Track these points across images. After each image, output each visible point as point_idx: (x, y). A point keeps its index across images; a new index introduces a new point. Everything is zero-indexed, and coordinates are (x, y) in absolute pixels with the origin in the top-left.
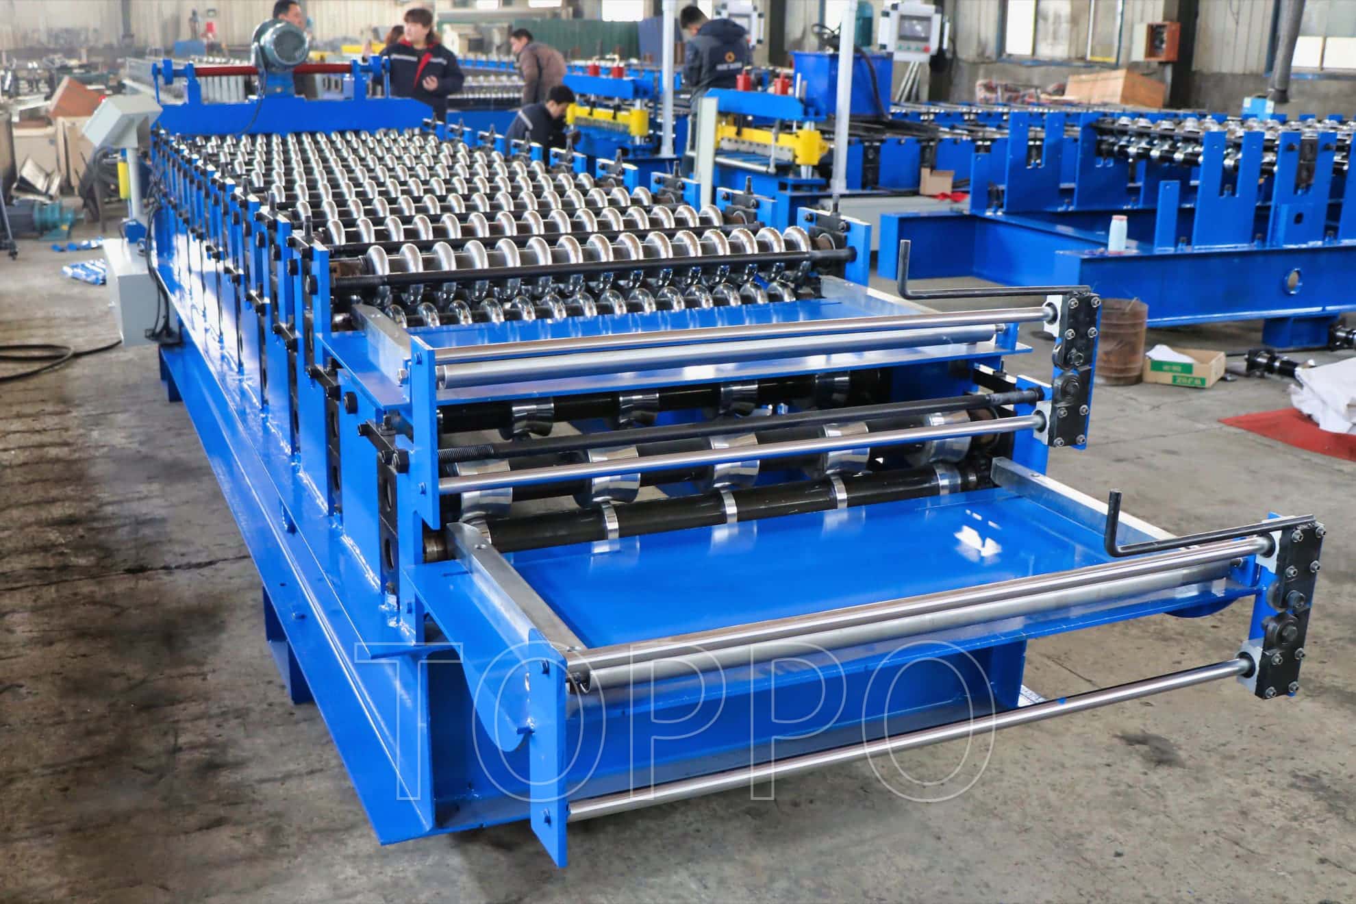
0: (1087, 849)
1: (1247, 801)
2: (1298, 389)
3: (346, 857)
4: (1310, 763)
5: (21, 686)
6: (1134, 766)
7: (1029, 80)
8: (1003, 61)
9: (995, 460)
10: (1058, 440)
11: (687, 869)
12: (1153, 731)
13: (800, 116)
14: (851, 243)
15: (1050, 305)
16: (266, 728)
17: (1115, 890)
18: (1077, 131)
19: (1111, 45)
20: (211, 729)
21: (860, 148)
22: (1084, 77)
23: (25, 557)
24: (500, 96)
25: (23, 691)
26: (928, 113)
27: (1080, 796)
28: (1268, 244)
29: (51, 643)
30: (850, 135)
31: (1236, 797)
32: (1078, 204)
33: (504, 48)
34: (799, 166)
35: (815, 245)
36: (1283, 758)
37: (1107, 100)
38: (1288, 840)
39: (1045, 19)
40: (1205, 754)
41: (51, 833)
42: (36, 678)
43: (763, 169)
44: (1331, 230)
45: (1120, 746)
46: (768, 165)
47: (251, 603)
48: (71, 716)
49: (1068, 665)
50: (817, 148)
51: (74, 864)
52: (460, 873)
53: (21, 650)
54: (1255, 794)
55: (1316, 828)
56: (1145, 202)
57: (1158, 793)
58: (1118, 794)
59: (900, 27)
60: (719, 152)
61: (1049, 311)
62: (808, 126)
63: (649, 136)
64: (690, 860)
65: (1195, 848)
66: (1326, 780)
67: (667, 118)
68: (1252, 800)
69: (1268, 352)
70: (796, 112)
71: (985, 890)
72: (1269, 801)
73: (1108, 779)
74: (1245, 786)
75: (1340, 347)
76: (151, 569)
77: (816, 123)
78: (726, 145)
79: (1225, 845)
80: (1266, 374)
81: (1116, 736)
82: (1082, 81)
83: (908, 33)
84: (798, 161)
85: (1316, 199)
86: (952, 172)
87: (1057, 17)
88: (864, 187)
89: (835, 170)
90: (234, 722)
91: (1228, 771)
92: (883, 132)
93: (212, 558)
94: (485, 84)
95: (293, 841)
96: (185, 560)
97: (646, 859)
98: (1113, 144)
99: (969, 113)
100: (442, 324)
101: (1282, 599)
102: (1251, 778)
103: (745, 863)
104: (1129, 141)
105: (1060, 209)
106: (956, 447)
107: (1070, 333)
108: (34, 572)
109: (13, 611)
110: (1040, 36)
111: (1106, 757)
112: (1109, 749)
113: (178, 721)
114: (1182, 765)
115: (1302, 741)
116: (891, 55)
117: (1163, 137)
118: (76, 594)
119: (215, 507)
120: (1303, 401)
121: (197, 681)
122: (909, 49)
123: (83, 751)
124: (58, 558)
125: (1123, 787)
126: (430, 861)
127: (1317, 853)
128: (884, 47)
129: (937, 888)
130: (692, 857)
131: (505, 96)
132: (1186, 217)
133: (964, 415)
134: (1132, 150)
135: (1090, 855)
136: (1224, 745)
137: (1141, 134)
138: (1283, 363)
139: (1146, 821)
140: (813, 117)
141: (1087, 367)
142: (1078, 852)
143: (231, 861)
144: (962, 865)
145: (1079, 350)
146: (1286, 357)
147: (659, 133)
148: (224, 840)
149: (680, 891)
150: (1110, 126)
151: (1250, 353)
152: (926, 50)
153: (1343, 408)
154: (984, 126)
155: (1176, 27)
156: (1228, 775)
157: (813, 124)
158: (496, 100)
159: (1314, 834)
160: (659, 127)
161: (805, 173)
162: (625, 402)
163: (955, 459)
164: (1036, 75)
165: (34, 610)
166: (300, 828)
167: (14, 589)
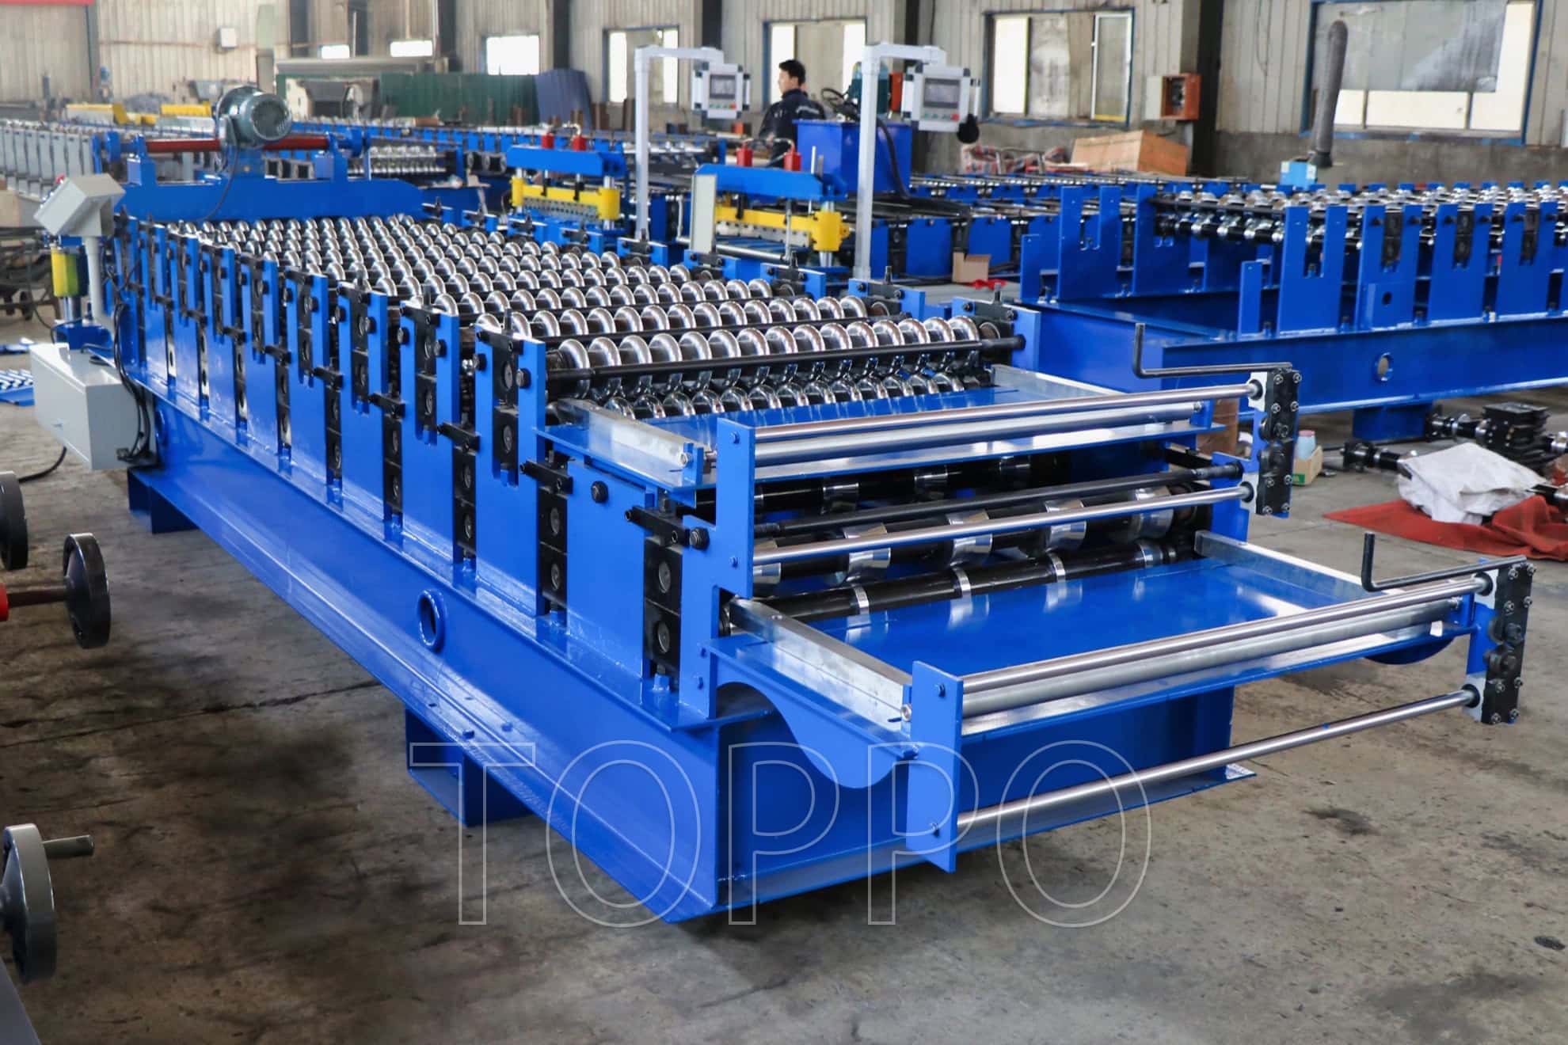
0: (1309, 907)
1: (1445, 860)
2: (1406, 480)
3: (593, 959)
4: (1497, 825)
5: (151, 828)
6: (1330, 837)
7: (1022, 144)
8: (991, 121)
9: (1198, 533)
10: (1266, 509)
11: (935, 946)
12: (1340, 806)
13: (818, 196)
14: (1018, 330)
15: (1254, 382)
16: (447, 851)
17: (1346, 938)
18: (1130, 206)
19: (1119, 100)
20: (388, 854)
21: (884, 231)
22: (1093, 139)
24: (412, 170)
25: (156, 832)
26: (938, 188)
27: (1288, 864)
28: (1355, 327)
29: (160, 785)
30: (874, 216)
31: (1435, 857)
32: (1137, 290)
33: (368, 110)
34: (817, 252)
35: (982, 335)
36: (1469, 822)
37: (1122, 166)
38: (1493, 889)
39: (1040, 71)
40: (1395, 823)
41: (266, 960)
42: (163, 819)
43: (777, 256)
44: (1420, 311)
45: (1313, 821)
46: (783, 252)
47: (367, 735)
48: (224, 853)
50: (837, 231)
51: (309, 985)
52: (715, 964)
53: (130, 794)
54: (1452, 854)
55: (1517, 880)
56: (1209, 284)
57: (1360, 858)
58: (1323, 860)
59: (926, 91)
61: (1254, 387)
62: (827, 207)
63: (621, 221)
65: (1407, 901)
66: (1515, 839)
67: (642, 199)
68: (1452, 859)
69: (1366, 445)
70: (814, 191)
71: (1223, 945)
72: (1466, 859)
73: (1309, 848)
74: (1440, 848)
75: (1438, 438)
76: (233, 707)
77: (836, 203)
78: (723, 229)
79: (1436, 897)
80: (1366, 468)
81: (1305, 812)
82: (1090, 145)
83: (933, 99)
84: (816, 247)
85: (1404, 277)
86: (988, 257)
87: (1054, 68)
89: (857, 256)
90: (412, 848)
91: (1421, 836)
92: (909, 211)
93: (298, 694)
94: (380, 156)
95: (531, 948)
96: (268, 697)
98: (1174, 221)
99: (986, 187)
101: (1502, 632)
102: (1445, 841)
103: (989, 938)
104: (1191, 217)
105: (1117, 296)
106: (1159, 523)
107: (1276, 407)
109: (96, 756)
110: (1034, 89)
111: (1302, 830)
112: (1303, 823)
113: (348, 851)
114: (1376, 833)
115: (1485, 808)
116: (916, 123)
117: (1231, 213)
118: (158, 736)
119: (272, 642)
120: (1412, 492)
121: (348, 812)
122: (935, 117)
123: (259, 885)
125: (1326, 855)
126: (679, 956)
127: (1522, 899)
128: (908, 114)
129: (1178, 946)
130: (935, 936)
132: (1269, 299)
133: (1165, 490)
134: (1196, 228)
135: (1313, 912)
136: (1411, 814)
137: (1205, 210)
138: (1383, 455)
139: (1355, 880)
140: (832, 196)
141: (1290, 440)
142: (1300, 910)
143: (474, 972)
144: (1194, 926)
145: (1283, 423)
146: (1385, 449)
147: (632, 217)
148: (456, 955)
149: (937, 964)
150: (1169, 202)
151: (1347, 447)
152: (955, 118)
153: (1456, 497)
154: (1011, 202)
155: (1195, 80)
156: (1422, 840)
157: (832, 204)
159: (1516, 885)
160: (632, 209)
161: (825, 261)
162: (829, 492)
163: (1156, 535)
164: (1032, 138)
165: (120, 754)
166: (531, 937)
167: (81, 735)
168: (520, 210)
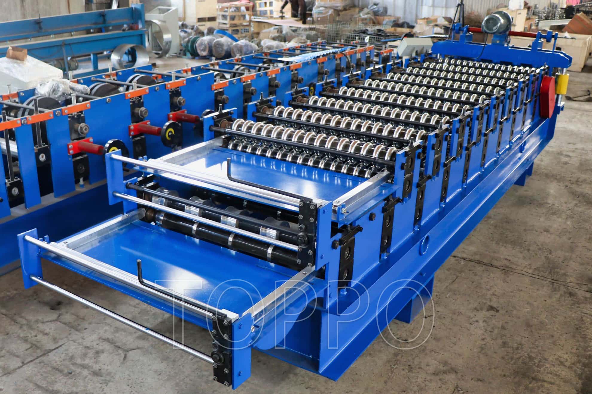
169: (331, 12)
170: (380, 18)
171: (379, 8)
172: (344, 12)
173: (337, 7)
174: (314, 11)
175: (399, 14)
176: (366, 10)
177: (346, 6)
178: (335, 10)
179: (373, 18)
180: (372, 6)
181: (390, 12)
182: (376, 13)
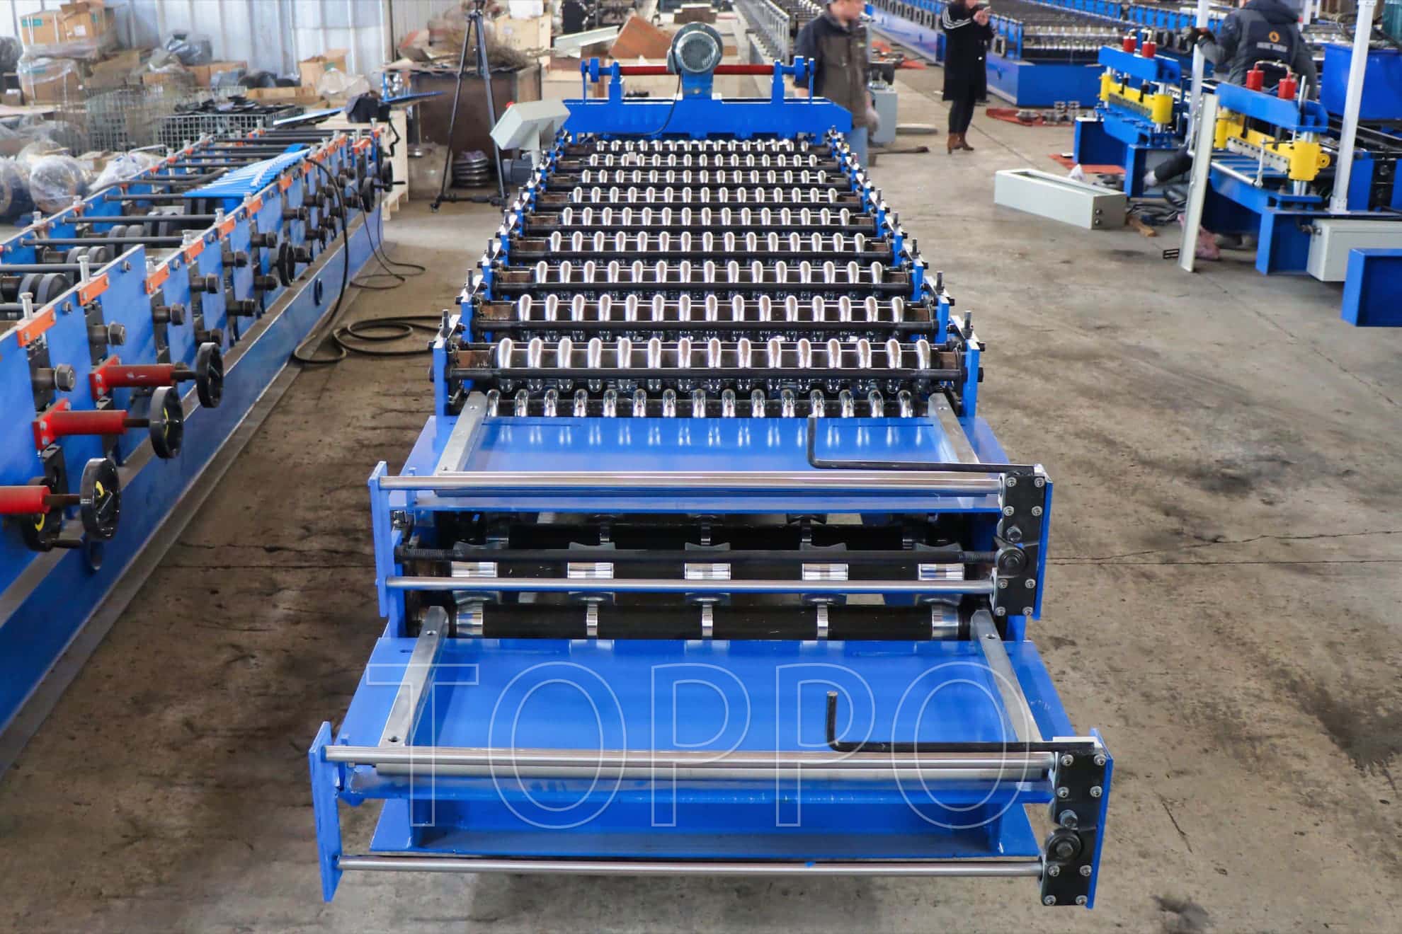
5: (253, 657)
13: (1299, 125)
23: (327, 538)
24: (1081, 48)
25: (253, 661)
29: (298, 622)
34: (1292, 181)
41: (202, 785)
42: (269, 652)
43: (1250, 181)
46: (1255, 176)
48: (273, 689)
49: (1174, 813)
50: (1314, 161)
51: (203, 813)
52: (467, 885)
53: (273, 625)
60: (1217, 154)
62: (1306, 137)
64: (655, 920)
67: (1193, 104)
70: (1296, 120)
77: (1316, 134)
78: (1231, 146)
81: (1155, 898)
84: (1291, 176)
88: (1371, 208)
97: (620, 910)
100: (529, 415)
108: (325, 554)
109: (289, 588)
111: (1124, 917)
112: (1135, 909)
123: (263, 722)
124: (351, 543)
131: (1088, 48)
140: (1312, 126)
157: (1311, 135)
158: (1077, 53)
161: (1298, 190)
165: (304, 590)
167: (301, 567)
168: (1106, 105)
169: (69, 67)
170: (200, 70)
171: (190, 45)
172: (101, 65)
173: (84, 52)
174: (22, 70)
175: (241, 54)
176: (159, 54)
177: (104, 48)
178: (80, 61)
179: (182, 70)
180: (171, 43)
181: (217, 53)
182: (185, 59)
